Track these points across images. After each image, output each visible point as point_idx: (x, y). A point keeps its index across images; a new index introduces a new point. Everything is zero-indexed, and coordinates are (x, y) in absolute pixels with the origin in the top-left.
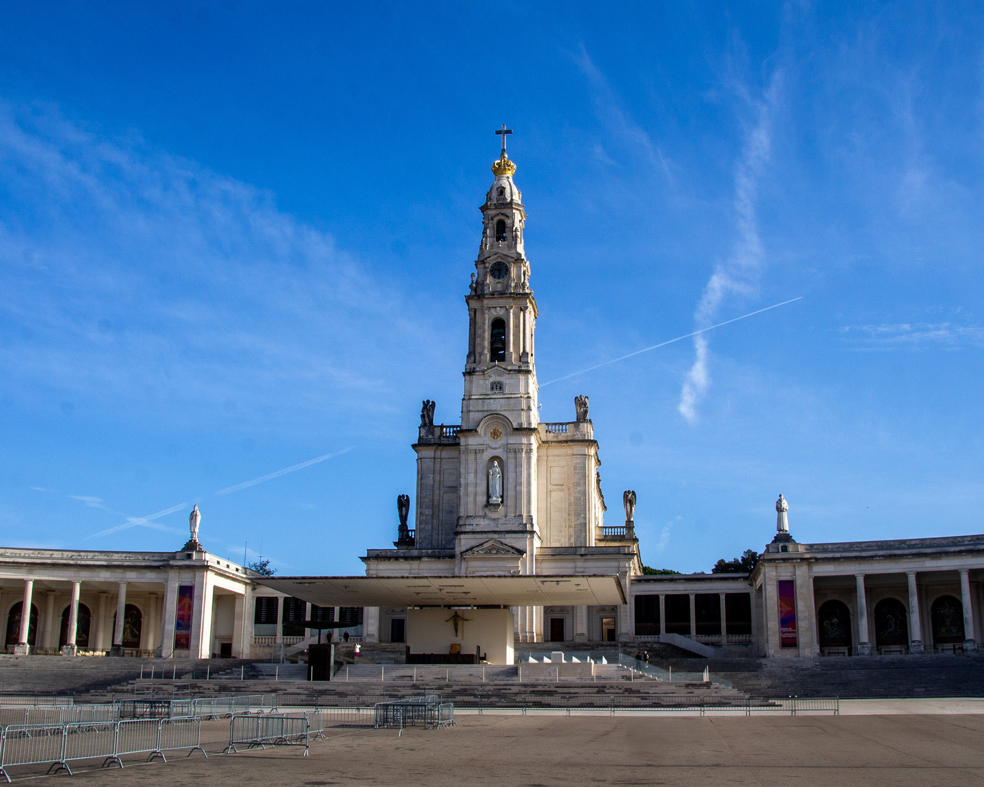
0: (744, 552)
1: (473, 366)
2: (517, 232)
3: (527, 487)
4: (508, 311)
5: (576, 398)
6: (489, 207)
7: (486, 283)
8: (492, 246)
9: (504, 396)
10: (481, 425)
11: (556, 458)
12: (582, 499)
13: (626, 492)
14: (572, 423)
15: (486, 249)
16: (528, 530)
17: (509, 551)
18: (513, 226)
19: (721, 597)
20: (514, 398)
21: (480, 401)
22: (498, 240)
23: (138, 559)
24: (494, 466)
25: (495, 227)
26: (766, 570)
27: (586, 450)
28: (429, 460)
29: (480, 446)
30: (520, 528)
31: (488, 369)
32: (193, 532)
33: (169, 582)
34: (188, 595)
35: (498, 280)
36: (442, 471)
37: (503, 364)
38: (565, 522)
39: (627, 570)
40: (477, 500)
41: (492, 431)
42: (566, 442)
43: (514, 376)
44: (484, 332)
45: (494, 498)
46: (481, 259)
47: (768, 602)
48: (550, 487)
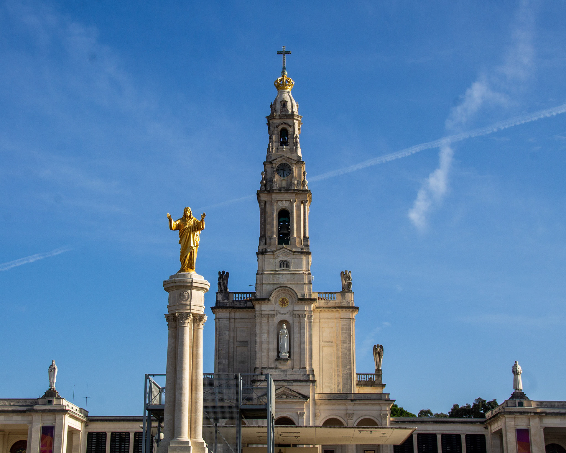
0: (476, 399)
1: (265, 247)
2: (297, 139)
3: (309, 345)
4: (291, 204)
5: (342, 272)
6: (275, 118)
7: (274, 180)
8: (277, 149)
9: (290, 273)
10: (273, 295)
11: (326, 320)
12: (348, 353)
13: (375, 346)
14: (339, 293)
15: (273, 152)
16: (310, 379)
17: (296, 396)
18: (294, 133)
19: (462, 437)
20: (298, 274)
21: (271, 276)
22: (281, 145)
23: (5, 405)
24: (283, 328)
25: (279, 134)
26: (507, 420)
27: (351, 315)
28: (225, 320)
29: (271, 312)
30: (304, 378)
31: (277, 250)
32: (51, 383)
33: (33, 424)
34: (49, 434)
35: (283, 178)
36: (236, 329)
37: (289, 247)
38: (334, 372)
39: (387, 413)
40: (270, 355)
41: (281, 300)
42: (335, 308)
43: (298, 256)
44: (273, 220)
45: (283, 354)
46: (269, 160)
47: (509, 445)
48: (322, 343)
